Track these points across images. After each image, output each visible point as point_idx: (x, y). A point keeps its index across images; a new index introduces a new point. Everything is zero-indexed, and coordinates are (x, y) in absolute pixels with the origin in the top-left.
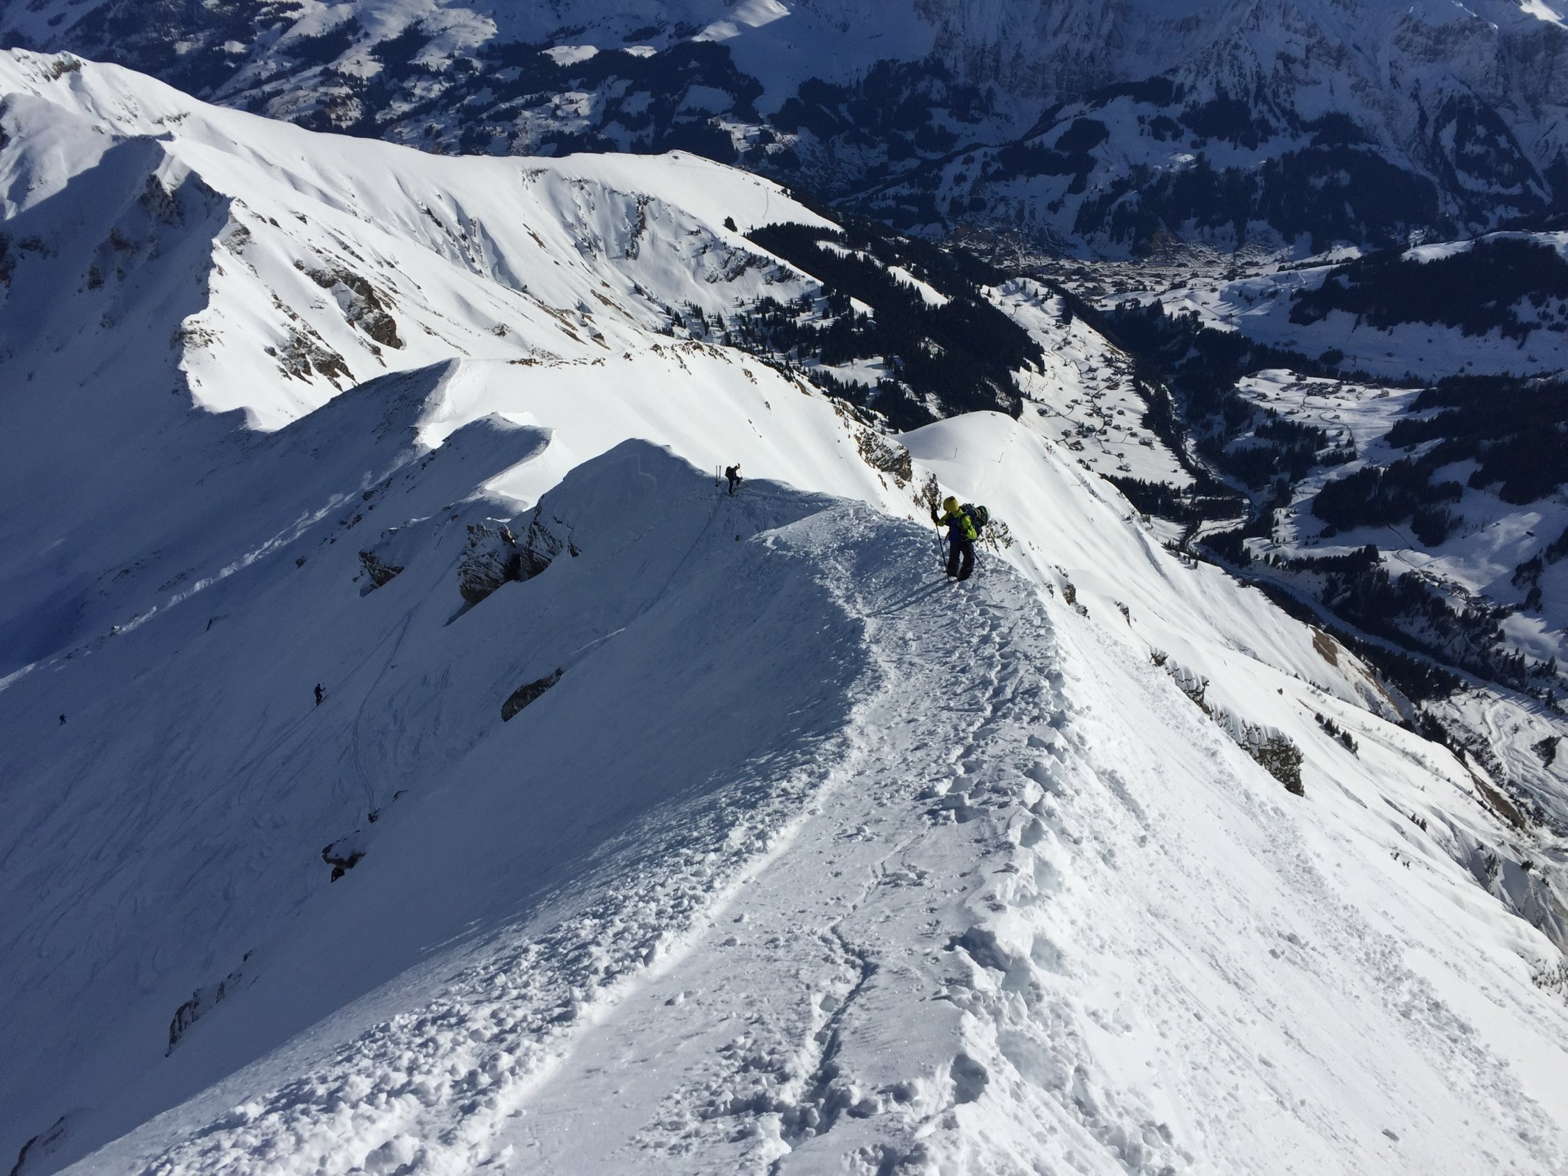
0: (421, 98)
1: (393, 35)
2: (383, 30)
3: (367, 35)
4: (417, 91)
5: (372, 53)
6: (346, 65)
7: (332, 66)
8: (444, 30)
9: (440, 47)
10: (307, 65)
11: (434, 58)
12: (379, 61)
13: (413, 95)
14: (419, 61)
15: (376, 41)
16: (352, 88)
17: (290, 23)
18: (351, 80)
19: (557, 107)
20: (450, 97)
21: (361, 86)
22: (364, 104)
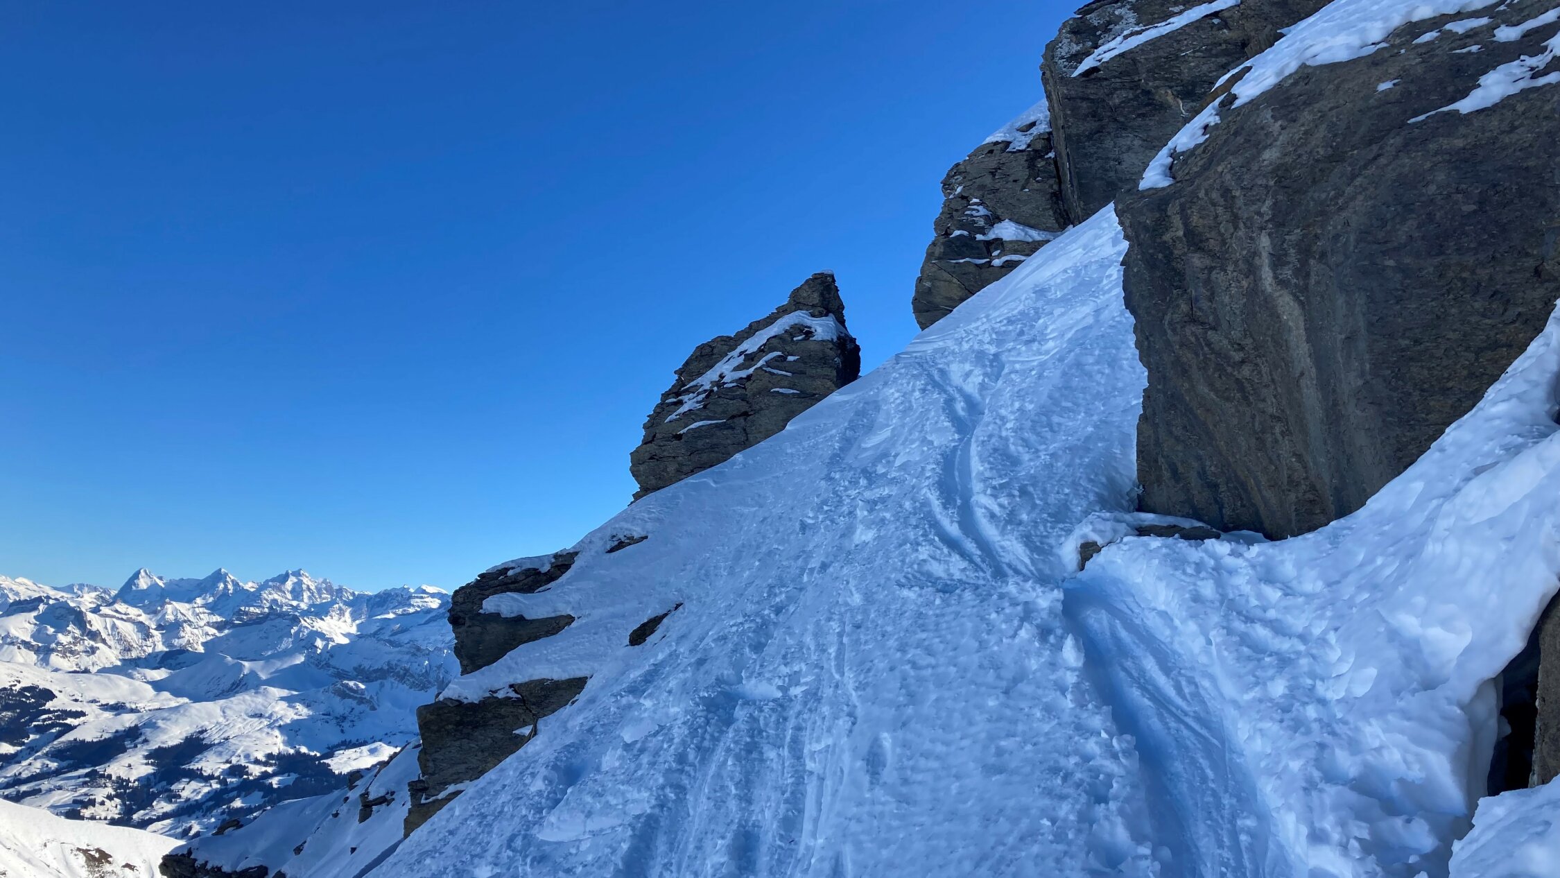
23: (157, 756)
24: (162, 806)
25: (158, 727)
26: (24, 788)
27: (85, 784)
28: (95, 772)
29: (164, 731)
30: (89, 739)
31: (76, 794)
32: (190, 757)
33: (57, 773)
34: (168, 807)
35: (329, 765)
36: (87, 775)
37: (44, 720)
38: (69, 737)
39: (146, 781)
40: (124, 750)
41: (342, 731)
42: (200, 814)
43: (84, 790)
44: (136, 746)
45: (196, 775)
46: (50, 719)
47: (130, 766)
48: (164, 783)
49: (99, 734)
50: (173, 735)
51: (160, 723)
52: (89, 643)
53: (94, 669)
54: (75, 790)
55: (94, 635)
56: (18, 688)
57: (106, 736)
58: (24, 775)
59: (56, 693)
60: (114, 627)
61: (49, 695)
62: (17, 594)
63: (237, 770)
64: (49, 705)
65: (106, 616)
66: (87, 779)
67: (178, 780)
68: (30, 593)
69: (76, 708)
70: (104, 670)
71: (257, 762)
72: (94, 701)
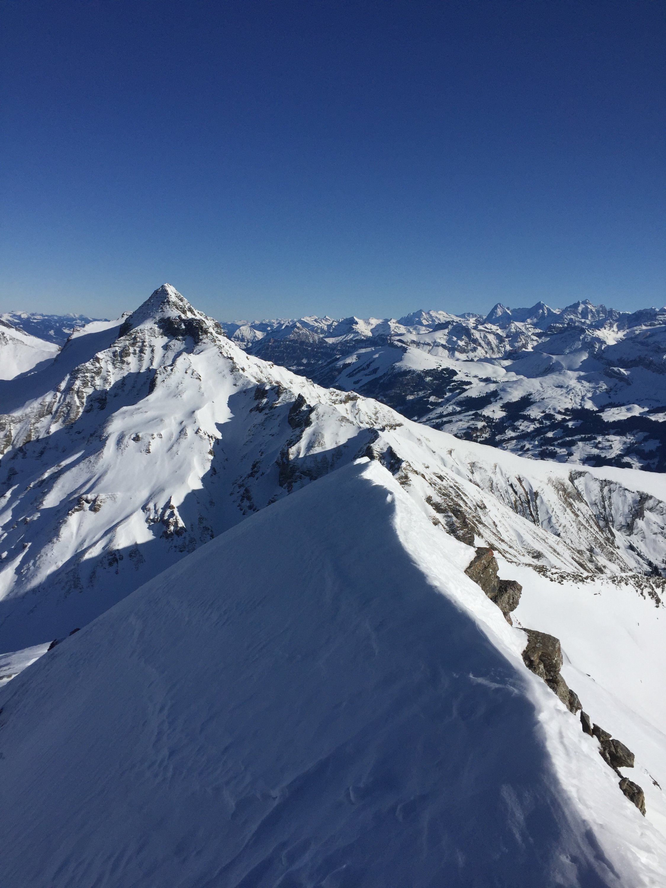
0: (523, 431)
1: (514, 400)
2: (510, 397)
3: (501, 398)
4: (521, 428)
5: (502, 407)
6: (487, 412)
7: (479, 412)
8: (543, 399)
9: (539, 407)
10: (467, 410)
11: (535, 412)
12: (504, 411)
13: (519, 429)
14: (526, 413)
15: (505, 401)
16: (487, 423)
17: (465, 390)
18: (488, 419)
19: (599, 443)
20: (538, 432)
21: (492, 422)
22: (491, 431)
23: (506, 407)
24: (510, 434)
25: (508, 391)
26: (445, 419)
27: (472, 419)
28: (477, 413)
29: (510, 394)
30: (474, 396)
31: (469, 424)
32: (524, 408)
33: (460, 413)
34: (512, 434)
35: (601, 416)
36: (473, 415)
37: (453, 386)
38: (465, 395)
39: (502, 419)
40: (490, 403)
41: (610, 397)
42: (529, 439)
43: (473, 422)
44: (496, 401)
45: (527, 418)
46: (455, 385)
47: (494, 411)
48: (511, 421)
49: (478, 394)
50: (515, 396)
51: (509, 389)
52: (473, 345)
53: (476, 359)
54: (468, 422)
55: (475, 341)
56: (440, 369)
57: (482, 395)
58: (445, 413)
59: (458, 372)
60: (485, 337)
61: (454, 373)
62: (439, 319)
63: (548, 417)
64: (455, 378)
65: (480, 331)
66: (474, 417)
67: (517, 420)
68: (445, 319)
69: (467, 379)
70: (480, 360)
71: (560, 413)
72: (476, 377)
